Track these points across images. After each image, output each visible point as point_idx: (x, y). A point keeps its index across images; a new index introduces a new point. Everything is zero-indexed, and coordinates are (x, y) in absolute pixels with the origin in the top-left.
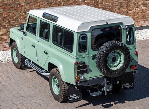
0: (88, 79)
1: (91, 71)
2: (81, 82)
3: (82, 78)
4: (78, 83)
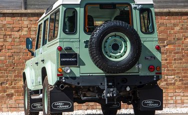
0: (78, 75)
1: (84, 64)
2: (66, 78)
3: (69, 71)
4: (62, 78)
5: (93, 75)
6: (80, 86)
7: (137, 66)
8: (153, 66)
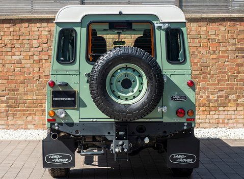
1: (85, 106)
3: (63, 115)
4: (54, 124)
5: (98, 120)
6: (79, 136)
7: (159, 110)
8: (184, 110)
